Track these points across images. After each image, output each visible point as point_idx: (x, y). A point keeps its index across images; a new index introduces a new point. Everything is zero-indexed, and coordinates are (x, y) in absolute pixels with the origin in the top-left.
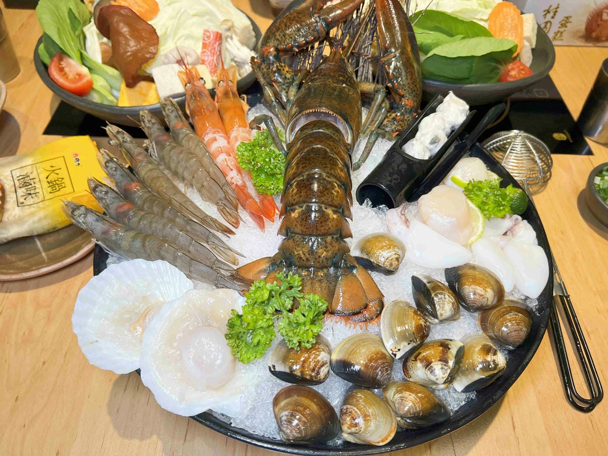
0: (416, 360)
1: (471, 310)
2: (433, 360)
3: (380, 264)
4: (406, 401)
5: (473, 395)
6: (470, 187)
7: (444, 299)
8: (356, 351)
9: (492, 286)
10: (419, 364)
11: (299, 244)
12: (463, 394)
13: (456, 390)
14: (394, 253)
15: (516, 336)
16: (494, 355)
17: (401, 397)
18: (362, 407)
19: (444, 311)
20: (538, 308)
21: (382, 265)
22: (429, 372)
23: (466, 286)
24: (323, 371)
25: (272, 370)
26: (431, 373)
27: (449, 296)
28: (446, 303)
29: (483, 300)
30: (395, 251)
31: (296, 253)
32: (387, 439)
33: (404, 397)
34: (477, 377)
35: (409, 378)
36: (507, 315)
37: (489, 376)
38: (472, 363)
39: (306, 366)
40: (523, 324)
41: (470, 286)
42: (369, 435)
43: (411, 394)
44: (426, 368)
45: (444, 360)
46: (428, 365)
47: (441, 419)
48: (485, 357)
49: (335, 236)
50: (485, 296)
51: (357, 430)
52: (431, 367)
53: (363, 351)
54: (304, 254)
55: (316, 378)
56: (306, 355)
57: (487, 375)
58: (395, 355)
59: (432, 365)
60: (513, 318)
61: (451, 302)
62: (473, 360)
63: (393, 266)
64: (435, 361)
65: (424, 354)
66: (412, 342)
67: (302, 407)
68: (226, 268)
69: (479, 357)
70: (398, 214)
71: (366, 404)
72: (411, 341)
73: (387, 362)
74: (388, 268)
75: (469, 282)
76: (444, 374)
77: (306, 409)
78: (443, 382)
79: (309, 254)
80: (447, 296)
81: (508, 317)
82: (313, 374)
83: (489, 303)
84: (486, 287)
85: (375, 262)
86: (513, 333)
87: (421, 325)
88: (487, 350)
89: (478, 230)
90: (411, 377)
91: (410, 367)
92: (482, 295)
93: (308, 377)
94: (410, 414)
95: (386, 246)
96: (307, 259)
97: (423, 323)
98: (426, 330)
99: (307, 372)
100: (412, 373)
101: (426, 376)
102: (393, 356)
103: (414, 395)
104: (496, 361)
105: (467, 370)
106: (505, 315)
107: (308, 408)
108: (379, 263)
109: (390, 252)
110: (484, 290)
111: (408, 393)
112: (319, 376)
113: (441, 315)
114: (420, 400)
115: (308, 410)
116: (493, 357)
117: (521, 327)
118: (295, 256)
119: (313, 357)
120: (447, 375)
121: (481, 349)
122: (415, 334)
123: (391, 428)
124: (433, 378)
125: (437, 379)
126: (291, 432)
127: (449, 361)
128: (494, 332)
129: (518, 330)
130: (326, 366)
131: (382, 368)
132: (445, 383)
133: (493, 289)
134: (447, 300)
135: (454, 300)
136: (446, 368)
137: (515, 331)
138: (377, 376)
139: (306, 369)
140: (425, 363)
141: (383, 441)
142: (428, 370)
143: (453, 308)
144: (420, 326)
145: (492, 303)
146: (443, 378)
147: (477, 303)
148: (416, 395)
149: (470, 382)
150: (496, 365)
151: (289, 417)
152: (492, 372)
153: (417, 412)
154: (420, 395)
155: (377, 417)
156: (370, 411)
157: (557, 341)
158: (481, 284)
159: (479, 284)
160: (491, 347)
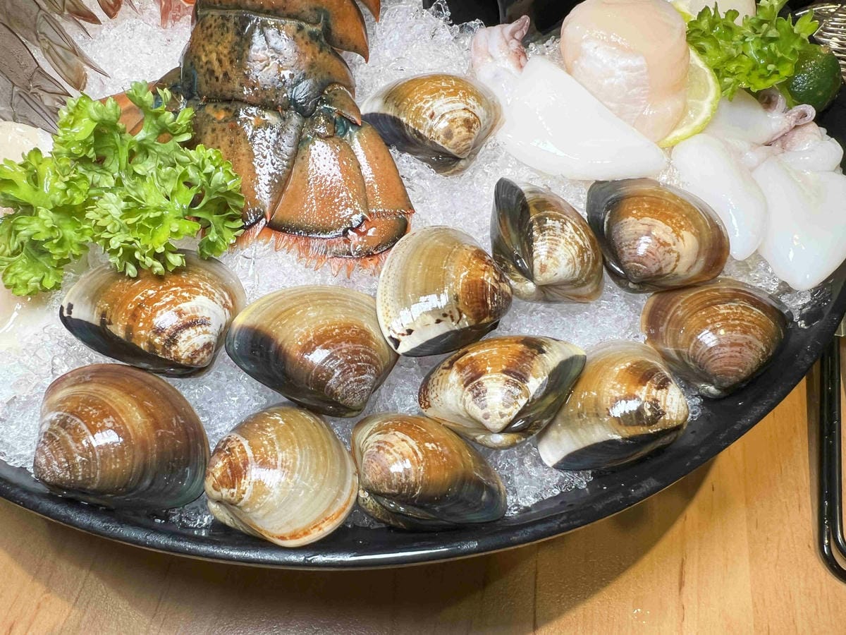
0: (450, 367)
1: (630, 285)
2: (489, 369)
3: (421, 131)
4: (388, 452)
5: (582, 481)
6: (704, 24)
7: (558, 232)
8: (294, 312)
9: (698, 227)
10: (454, 377)
11: (211, 35)
12: (555, 471)
13: (541, 461)
14: (462, 106)
15: (731, 357)
16: (658, 388)
17: (379, 442)
18: (266, 442)
19: (551, 261)
20: (808, 313)
21: (427, 134)
22: (470, 396)
23: (631, 218)
24: (189, 338)
25: (65, 314)
26: (474, 397)
27: (576, 230)
28: (563, 241)
29: (667, 256)
30: (467, 104)
31: (204, 59)
32: (306, 534)
33: (386, 443)
34: (599, 434)
35: (425, 407)
36: (721, 306)
37: (631, 438)
38: (596, 400)
39: (143, 316)
40: (758, 333)
41: (638, 218)
42: (260, 513)
43: (408, 438)
44: (465, 386)
45: (517, 374)
46: (473, 380)
47: (475, 517)
48: (633, 387)
49: (308, 28)
50: (674, 247)
51: (232, 495)
52: (479, 383)
53: (312, 315)
54: (220, 61)
55: (165, 351)
56: (150, 292)
57: (627, 435)
58: (397, 343)
59: (482, 379)
60: (733, 313)
61: (577, 243)
62: (598, 393)
63: (455, 139)
64: (493, 372)
65: (473, 354)
66: (449, 318)
67: (96, 409)
68: (50, 87)
69: (619, 386)
70: (503, 36)
71: (278, 438)
72: (445, 315)
73: (365, 353)
74: (439, 143)
75: (639, 210)
76: (507, 407)
77: (107, 416)
78: (500, 426)
79: (232, 62)
80: (569, 228)
81: (723, 310)
82: (157, 340)
83: (681, 269)
84: (681, 227)
85: (411, 125)
86: (727, 349)
87: (483, 282)
88: (643, 374)
89: (697, 114)
90: (429, 406)
91: (435, 383)
92: (665, 244)
93: (143, 345)
94: (390, 487)
95: (444, 89)
96: (226, 74)
97: (490, 281)
98: (492, 300)
99: (143, 332)
100: (434, 395)
101: (461, 405)
102: (392, 345)
103: (412, 443)
104: (661, 405)
105: (579, 415)
106: (715, 304)
107: (115, 414)
108: (420, 127)
109: (453, 102)
110: (674, 231)
111: (401, 435)
112: (174, 348)
113: (543, 268)
114: (426, 456)
115: (111, 418)
116: (654, 392)
117: (750, 337)
118: (202, 67)
119: (168, 299)
120: (515, 410)
121: (628, 369)
122: (461, 301)
123: (329, 509)
124: (478, 413)
125: (486, 416)
126: (49, 463)
127: (532, 379)
128: (675, 344)
129: (742, 345)
130: (199, 329)
131: (348, 361)
132: (506, 429)
133: (699, 235)
134: (567, 235)
135: (587, 243)
136: (517, 392)
137: (732, 345)
138: (329, 377)
139: (141, 325)
140: (468, 372)
141: (293, 536)
142: (470, 390)
143: (578, 261)
144: (479, 283)
145: (688, 270)
146: (502, 416)
147: (647, 262)
148: (419, 444)
149: (580, 445)
150: (658, 413)
151: (55, 427)
152: (642, 430)
153: (409, 484)
154: (429, 446)
155: (296, 475)
156: (280, 456)
157: (826, 430)
158: (671, 217)
159: (664, 217)
160: (657, 370)
